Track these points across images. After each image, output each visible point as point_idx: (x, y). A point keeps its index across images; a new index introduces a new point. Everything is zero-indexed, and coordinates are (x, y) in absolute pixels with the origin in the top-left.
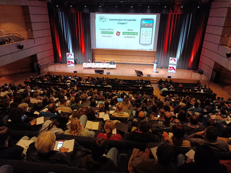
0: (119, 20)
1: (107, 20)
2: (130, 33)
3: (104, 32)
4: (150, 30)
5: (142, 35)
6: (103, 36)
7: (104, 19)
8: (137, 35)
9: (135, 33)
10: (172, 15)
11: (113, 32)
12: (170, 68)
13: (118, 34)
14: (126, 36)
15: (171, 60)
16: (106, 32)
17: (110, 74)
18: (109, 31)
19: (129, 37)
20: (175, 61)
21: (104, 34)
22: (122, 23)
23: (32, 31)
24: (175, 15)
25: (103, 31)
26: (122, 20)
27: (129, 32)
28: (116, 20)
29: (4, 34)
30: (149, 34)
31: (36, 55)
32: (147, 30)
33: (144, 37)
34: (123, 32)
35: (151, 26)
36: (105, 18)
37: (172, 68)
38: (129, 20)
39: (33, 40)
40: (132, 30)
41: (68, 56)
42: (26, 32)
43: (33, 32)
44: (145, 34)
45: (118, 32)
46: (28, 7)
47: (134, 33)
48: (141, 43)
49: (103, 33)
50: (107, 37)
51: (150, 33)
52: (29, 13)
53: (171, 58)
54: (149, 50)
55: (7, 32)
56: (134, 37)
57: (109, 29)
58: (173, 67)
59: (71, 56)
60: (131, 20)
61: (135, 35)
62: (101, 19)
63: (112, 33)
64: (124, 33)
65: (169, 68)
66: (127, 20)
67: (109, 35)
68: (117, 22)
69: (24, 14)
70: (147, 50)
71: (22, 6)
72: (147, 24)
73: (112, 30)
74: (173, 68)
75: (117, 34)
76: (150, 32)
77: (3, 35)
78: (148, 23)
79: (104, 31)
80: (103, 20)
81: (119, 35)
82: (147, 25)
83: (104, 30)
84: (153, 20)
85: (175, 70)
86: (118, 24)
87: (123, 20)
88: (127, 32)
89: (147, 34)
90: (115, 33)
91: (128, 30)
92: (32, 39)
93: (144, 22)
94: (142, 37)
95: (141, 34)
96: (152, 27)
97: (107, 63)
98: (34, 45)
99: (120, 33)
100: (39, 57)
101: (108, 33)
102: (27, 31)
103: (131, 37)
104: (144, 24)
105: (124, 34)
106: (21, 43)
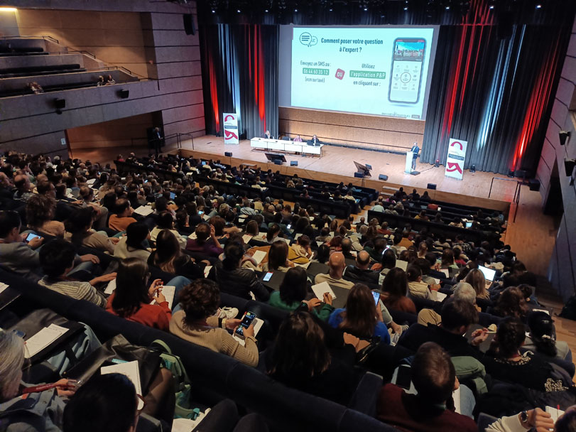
0: (343, 41)
1: (316, 41)
2: (367, 75)
3: (308, 69)
4: (416, 67)
5: (396, 79)
6: (307, 80)
7: (310, 40)
8: (384, 78)
9: (379, 73)
10: (470, 28)
11: (328, 70)
12: (451, 165)
13: (340, 74)
14: (358, 80)
15: (453, 145)
16: (313, 69)
17: (298, 167)
18: (321, 67)
19: (364, 84)
20: (461, 149)
21: (308, 73)
22: (349, 48)
23: (155, 63)
24: (478, 28)
25: (306, 66)
26: (349, 42)
27: (364, 72)
28: (337, 41)
29: (100, 67)
30: (413, 77)
31: (160, 112)
32: (407, 67)
33: (400, 85)
34: (351, 71)
35: (418, 58)
36: (313, 38)
37: (454, 167)
38: (367, 42)
39: (156, 82)
40: (372, 67)
41: (226, 120)
42: (145, 66)
43: (158, 65)
44: (403, 77)
45: (339, 70)
46: (150, 16)
47: (376, 73)
48: (392, 99)
49: (306, 71)
50: (314, 80)
51: (415, 74)
52: (152, 27)
53: (452, 141)
54: (410, 118)
55: (111, 63)
56: (376, 84)
57: (321, 64)
58: (457, 165)
59: (232, 121)
60: (370, 42)
61: (378, 78)
62: (305, 38)
63: (326, 72)
64: (352, 73)
65: (447, 167)
66: (362, 41)
67: (321, 77)
68: (338, 45)
69: (143, 30)
70: (408, 118)
71: (141, 13)
72: (410, 51)
73: (328, 65)
74: (458, 168)
75: (336, 76)
76: (416, 71)
77: (99, 69)
78: (411, 48)
79: (310, 67)
80: (307, 43)
81: (341, 78)
82: (409, 54)
83: (309, 64)
84: (424, 41)
85: (460, 171)
86: (341, 51)
87: (352, 42)
88: (360, 72)
89: (408, 77)
90: (333, 72)
91: (364, 66)
92: (154, 81)
93: (401, 47)
94: (396, 84)
95: (394, 75)
96: (422, 59)
97: (303, 141)
98: (157, 92)
99: (343, 72)
100: (167, 117)
101: (318, 72)
102: (148, 63)
103: (369, 84)
104: (402, 52)
105: (353, 76)
106: (125, 87)
